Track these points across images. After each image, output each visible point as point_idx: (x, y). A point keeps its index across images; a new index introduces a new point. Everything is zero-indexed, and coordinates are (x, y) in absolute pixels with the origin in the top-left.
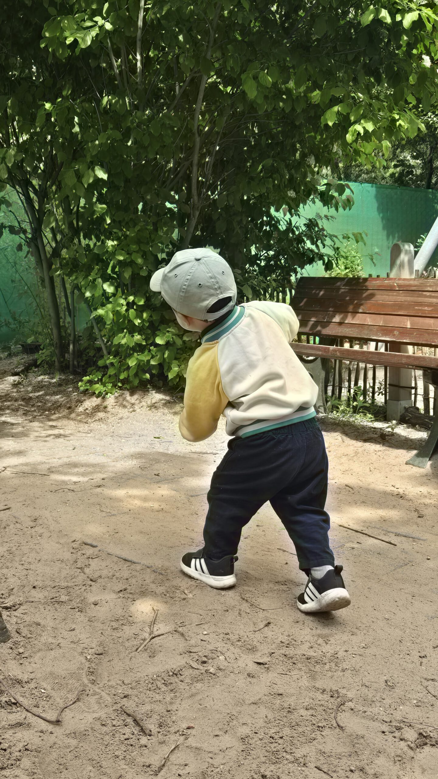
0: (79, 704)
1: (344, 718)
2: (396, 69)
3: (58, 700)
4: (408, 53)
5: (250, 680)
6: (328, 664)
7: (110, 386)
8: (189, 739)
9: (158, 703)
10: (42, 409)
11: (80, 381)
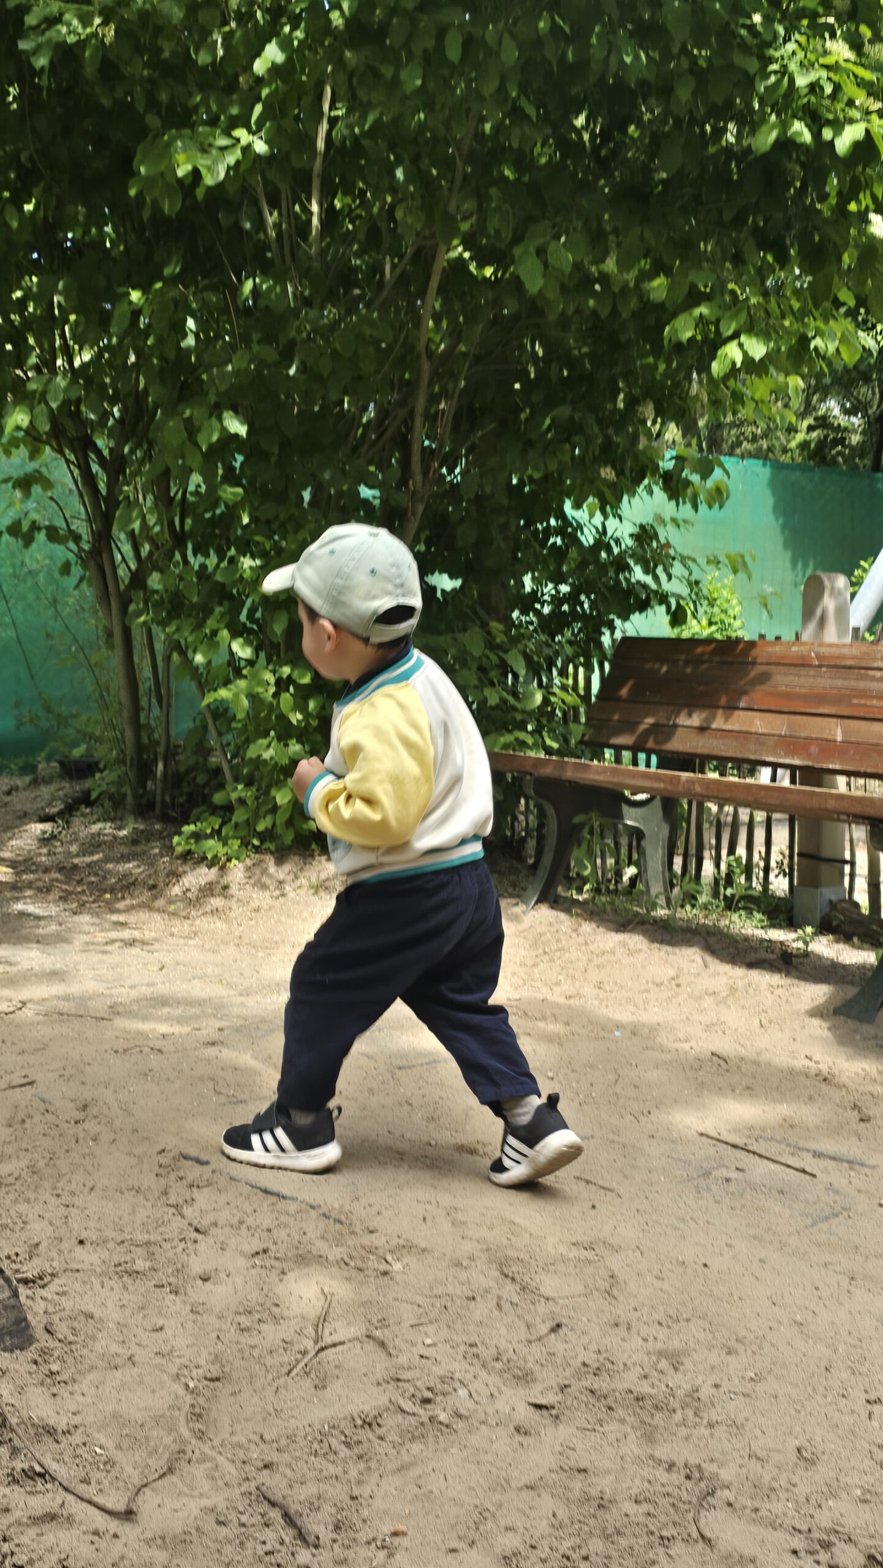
0: (174, 1478)
1: (714, 1522)
2: (817, 238)
3: (129, 1469)
4: (841, 209)
5: (521, 1439)
6: (679, 1412)
7: (236, 844)
8: (398, 1557)
9: (334, 1480)
10: (99, 890)
11: (175, 834)
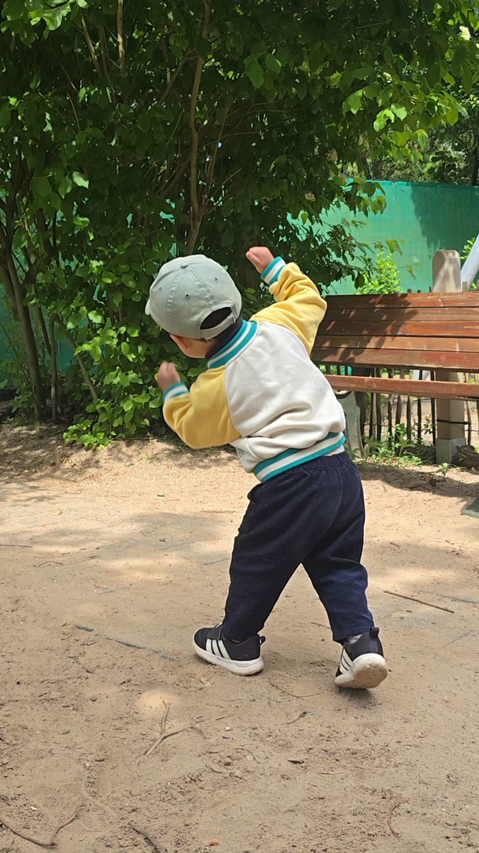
0: (79, 822)
1: (400, 823)
2: (429, 44)
3: (52, 818)
4: (443, 25)
5: (285, 782)
6: (377, 759)
7: (101, 435)
9: (175, 816)
10: (21, 467)
11: (65, 432)
